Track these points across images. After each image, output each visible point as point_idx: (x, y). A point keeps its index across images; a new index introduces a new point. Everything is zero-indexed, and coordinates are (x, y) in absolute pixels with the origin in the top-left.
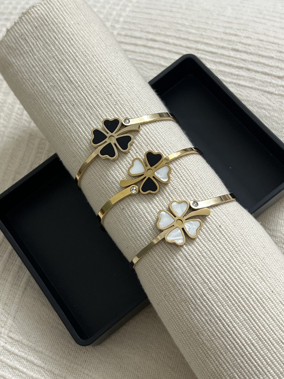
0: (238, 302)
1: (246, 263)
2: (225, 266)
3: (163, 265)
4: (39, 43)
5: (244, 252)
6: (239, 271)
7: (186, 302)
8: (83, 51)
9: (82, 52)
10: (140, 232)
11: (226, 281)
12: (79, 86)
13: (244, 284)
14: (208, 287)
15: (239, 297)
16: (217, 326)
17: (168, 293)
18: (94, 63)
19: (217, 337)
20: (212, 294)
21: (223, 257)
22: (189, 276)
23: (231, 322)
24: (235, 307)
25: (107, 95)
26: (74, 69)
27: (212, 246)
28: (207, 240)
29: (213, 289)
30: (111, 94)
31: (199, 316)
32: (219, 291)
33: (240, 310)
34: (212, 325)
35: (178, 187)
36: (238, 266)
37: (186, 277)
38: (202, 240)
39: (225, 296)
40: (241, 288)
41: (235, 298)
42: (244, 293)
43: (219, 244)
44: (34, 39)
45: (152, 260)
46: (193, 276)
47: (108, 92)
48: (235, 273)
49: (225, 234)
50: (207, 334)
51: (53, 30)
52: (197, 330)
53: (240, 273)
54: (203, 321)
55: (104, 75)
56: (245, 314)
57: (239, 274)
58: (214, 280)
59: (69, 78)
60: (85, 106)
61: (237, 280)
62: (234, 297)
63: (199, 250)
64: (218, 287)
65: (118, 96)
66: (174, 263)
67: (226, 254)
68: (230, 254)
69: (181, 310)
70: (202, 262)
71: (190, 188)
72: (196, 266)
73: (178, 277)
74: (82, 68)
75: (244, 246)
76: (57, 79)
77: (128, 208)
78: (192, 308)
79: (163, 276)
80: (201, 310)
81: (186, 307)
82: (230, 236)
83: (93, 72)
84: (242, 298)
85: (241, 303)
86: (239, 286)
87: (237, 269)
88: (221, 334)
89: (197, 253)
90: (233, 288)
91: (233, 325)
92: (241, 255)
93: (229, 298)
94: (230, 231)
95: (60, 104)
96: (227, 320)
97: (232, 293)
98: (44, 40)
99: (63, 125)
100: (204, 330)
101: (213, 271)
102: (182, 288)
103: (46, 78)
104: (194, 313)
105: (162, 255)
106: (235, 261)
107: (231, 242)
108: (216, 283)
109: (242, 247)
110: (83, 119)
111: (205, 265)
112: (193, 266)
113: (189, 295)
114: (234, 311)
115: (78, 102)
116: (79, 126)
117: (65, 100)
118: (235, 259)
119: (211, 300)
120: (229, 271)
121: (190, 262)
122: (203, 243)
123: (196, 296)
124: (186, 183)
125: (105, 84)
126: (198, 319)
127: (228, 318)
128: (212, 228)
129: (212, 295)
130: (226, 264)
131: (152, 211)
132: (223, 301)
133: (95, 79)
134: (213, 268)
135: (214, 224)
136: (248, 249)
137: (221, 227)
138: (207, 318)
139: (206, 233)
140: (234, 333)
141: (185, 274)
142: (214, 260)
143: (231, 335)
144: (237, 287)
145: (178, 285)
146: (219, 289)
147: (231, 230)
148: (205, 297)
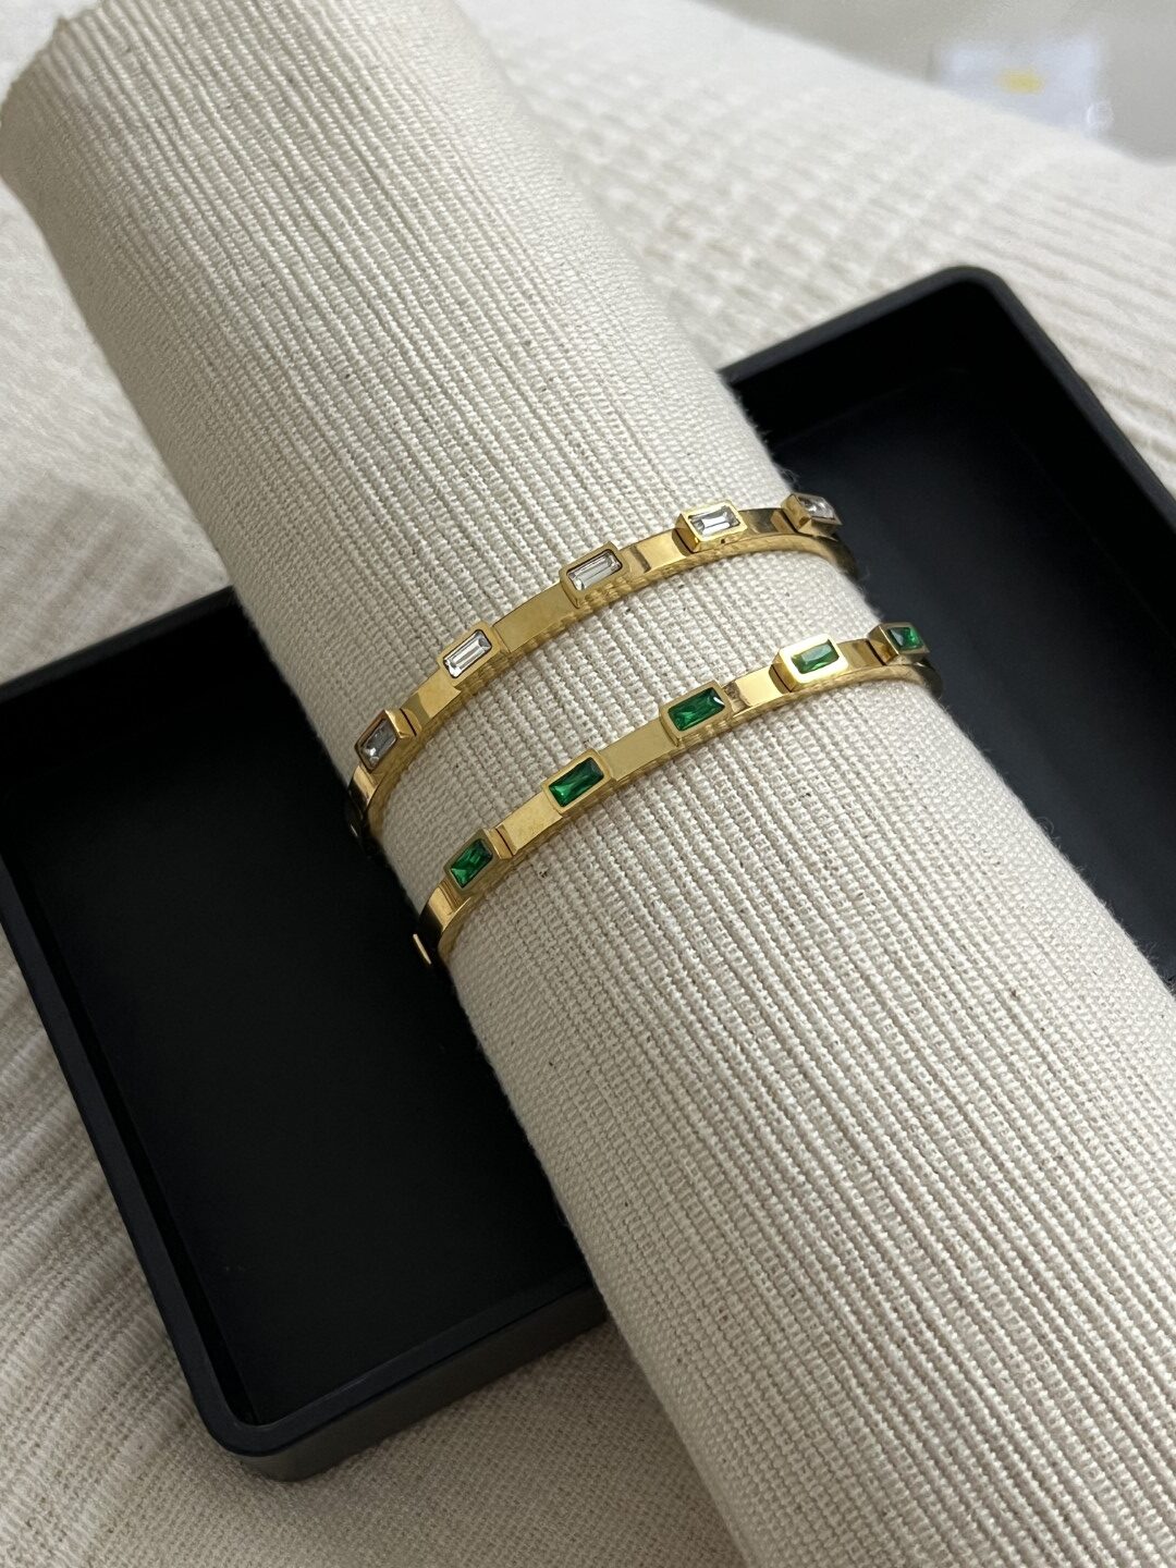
0: (1093, 1367)
1: (1136, 1176)
2: (1036, 1185)
3: (729, 1165)
4: (209, 94)
5: (1129, 1124)
6: (1101, 1215)
7: (832, 1354)
8: (414, 143)
9: (408, 148)
10: (626, 994)
11: (1036, 1258)
12: (382, 295)
13: (1128, 1279)
14: (946, 1286)
15: (1100, 1343)
16: (985, 1479)
17: (741, 1307)
18: (460, 199)
19: (980, 1536)
20: (968, 1319)
21: (1023, 1139)
22: (854, 1222)
23: (1054, 1464)
24: (1079, 1390)
25: (508, 346)
26: (366, 220)
27: (977, 1084)
28: (952, 1053)
29: (974, 1297)
30: (528, 343)
31: (893, 1427)
32: (1001, 1304)
33: (1102, 1407)
34: (961, 1477)
35: (822, 790)
36: (1100, 1188)
37: (838, 1227)
38: (928, 1051)
39: (1029, 1331)
40: (1112, 1298)
41: (1080, 1348)
42: (1128, 1323)
43: (1010, 1076)
44: (189, 72)
45: (674, 1135)
46: (877, 1228)
47: (516, 330)
48: (1085, 1221)
49: (1035, 1034)
50: (932, 1518)
51: (282, 42)
52: (881, 1494)
53: (1107, 1225)
54: (913, 1455)
55: (500, 257)
56: (1125, 1428)
57: (1101, 1229)
58: (979, 1252)
59: (338, 257)
60: (403, 384)
61: (1090, 1258)
62: (1075, 1340)
63: (910, 1101)
64: (995, 1289)
65: (559, 355)
66: (784, 1154)
67: (1040, 1128)
68: (1058, 1130)
69: (802, 1393)
70: (921, 1160)
71: (878, 801)
72: (892, 1179)
73: (800, 1226)
74: (401, 215)
75: (1124, 1097)
76: (281, 255)
77: (570, 874)
78: (861, 1384)
79: (719, 1220)
80: (906, 1396)
81: (831, 1378)
82: (1063, 1044)
83: (452, 239)
84: (1112, 1347)
85: (1108, 1372)
86: (1103, 1289)
87: (1095, 1206)
88: (999, 1521)
89: (897, 1114)
90: (1074, 1294)
91: (1065, 1481)
92: (1113, 1138)
93: (1050, 1344)
94: (1061, 1020)
95: (281, 368)
96: (1036, 1452)
97: (1067, 1318)
98: (235, 79)
99: (290, 468)
100: (919, 1499)
101: (976, 1204)
102: (819, 1286)
103: (226, 250)
104: (871, 1408)
105: (725, 1111)
106: (1082, 1165)
107: (1065, 1074)
108: (991, 1268)
109: (1120, 1099)
110: (384, 442)
111: (935, 1177)
112: (876, 1178)
113: (852, 1319)
114: (1074, 1412)
115: (370, 362)
116: (366, 473)
117: (309, 355)
118: (1085, 1155)
119: (959, 1347)
120: (1053, 1209)
121: (863, 1158)
122: (930, 1069)
123: (889, 1327)
124: (858, 774)
125: (502, 297)
126: (888, 1442)
127: (1042, 1447)
128: (974, 996)
129: (968, 1326)
130: (1040, 1175)
131: (687, 895)
132: (1021, 1357)
133: (457, 271)
134: (977, 1193)
135: (985, 978)
136: (1144, 1113)
137: (1018, 999)
138: (936, 1441)
139: (946, 1018)
140: (1067, 1519)
141: (837, 1215)
142: (982, 1151)
143: (1052, 1528)
144: (1093, 1291)
145: (795, 1265)
146: (1003, 1297)
147: (1065, 1016)
148: (929, 1335)
